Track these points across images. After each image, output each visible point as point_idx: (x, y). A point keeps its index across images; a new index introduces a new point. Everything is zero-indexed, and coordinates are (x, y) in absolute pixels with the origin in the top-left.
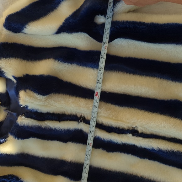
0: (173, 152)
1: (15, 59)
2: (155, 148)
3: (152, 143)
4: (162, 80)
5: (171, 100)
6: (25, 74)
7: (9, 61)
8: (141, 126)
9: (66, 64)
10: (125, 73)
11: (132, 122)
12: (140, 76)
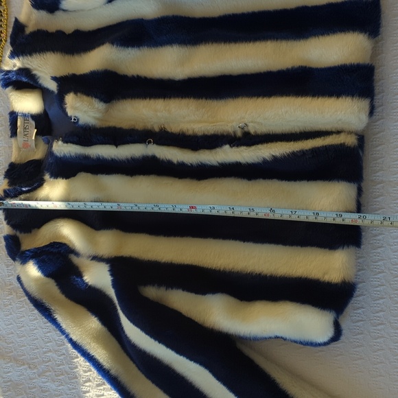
0: (293, 153)
1: (53, 54)
2: (267, 158)
3: (262, 151)
4: (279, 42)
5: (292, 68)
6: (70, 73)
7: (45, 57)
8: (252, 122)
9: (130, 48)
10: (223, 44)
11: (239, 117)
12: (246, 44)
